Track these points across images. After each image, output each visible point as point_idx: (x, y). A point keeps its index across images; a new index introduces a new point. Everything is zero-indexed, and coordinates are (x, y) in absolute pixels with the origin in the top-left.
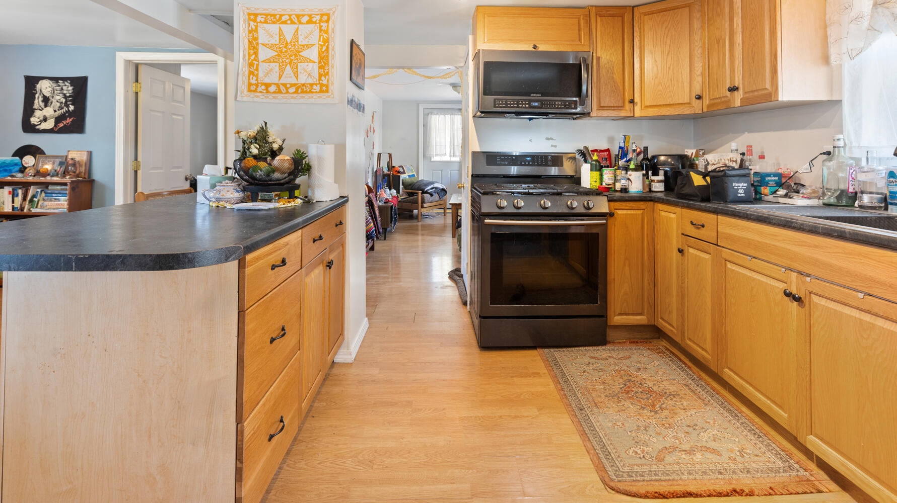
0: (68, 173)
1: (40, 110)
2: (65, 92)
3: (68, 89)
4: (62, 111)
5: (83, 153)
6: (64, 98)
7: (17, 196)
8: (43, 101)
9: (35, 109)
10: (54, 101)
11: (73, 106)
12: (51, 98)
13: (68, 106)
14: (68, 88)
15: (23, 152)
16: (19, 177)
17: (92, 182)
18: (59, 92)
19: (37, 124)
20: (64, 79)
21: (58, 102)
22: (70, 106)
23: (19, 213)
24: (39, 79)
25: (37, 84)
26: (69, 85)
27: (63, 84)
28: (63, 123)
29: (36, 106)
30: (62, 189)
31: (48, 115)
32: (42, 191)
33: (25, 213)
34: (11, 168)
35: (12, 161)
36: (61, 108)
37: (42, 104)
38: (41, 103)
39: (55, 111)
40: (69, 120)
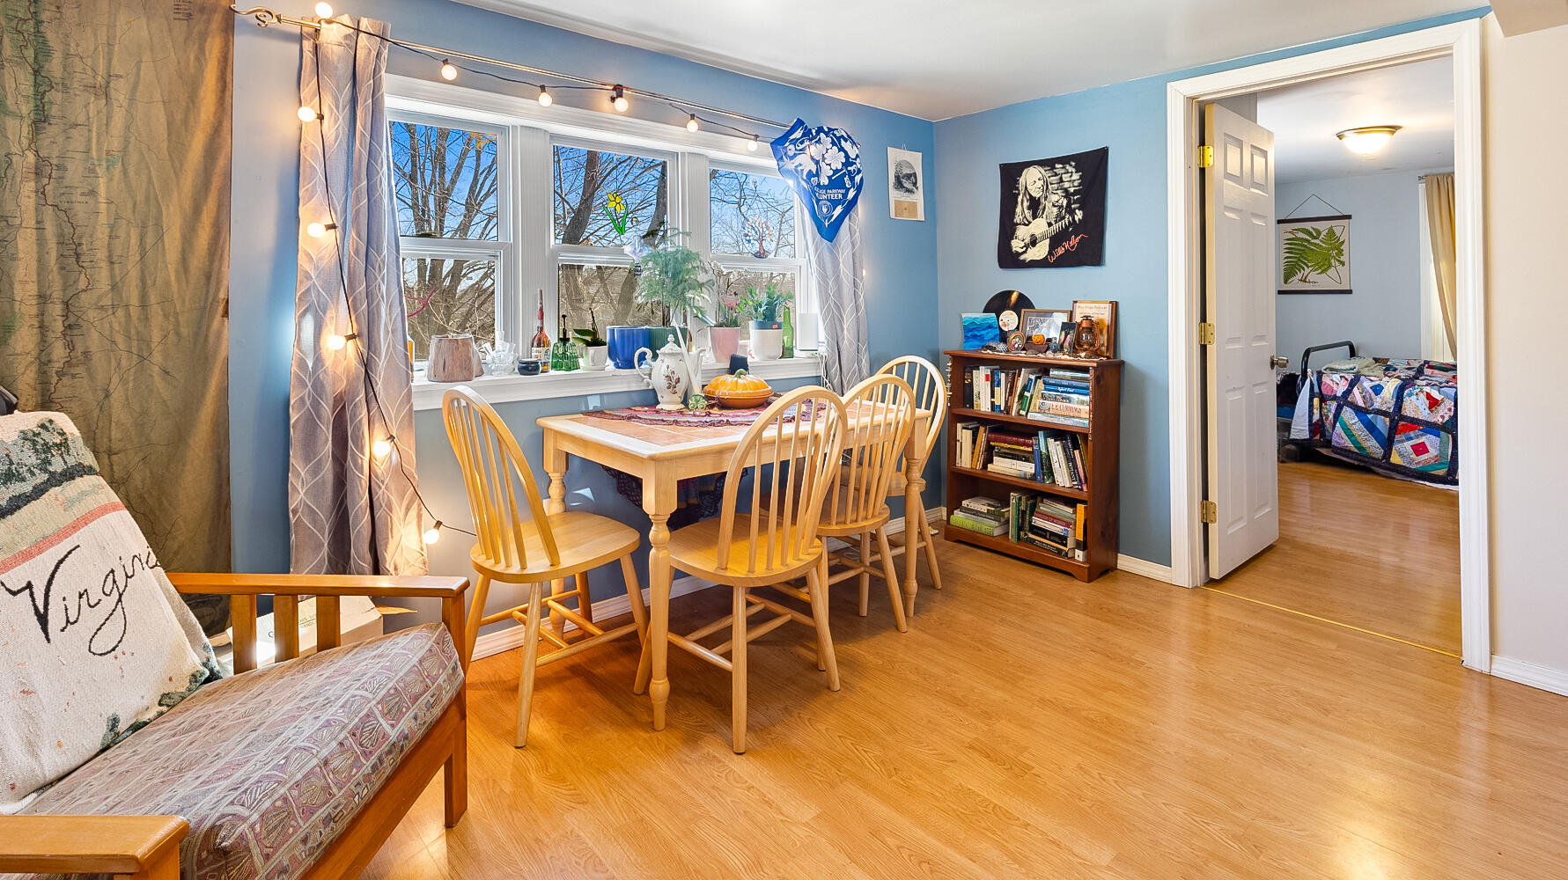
0: (1082, 346)
1: (1025, 224)
2: (1066, 185)
3: (1072, 179)
4: (1062, 224)
5: (1103, 305)
6: (1064, 197)
7: (999, 385)
8: (1029, 208)
9: (1017, 224)
10: (1048, 205)
11: (1081, 212)
12: (1043, 200)
13: (1072, 212)
14: (1071, 176)
15: (1000, 303)
16: (1001, 351)
17: (1121, 365)
18: (1056, 186)
19: (1021, 251)
20: (1064, 160)
21: (1054, 206)
22: (1077, 211)
23: (1003, 417)
24: (1021, 167)
25: (1020, 176)
26: (1074, 170)
27: (1063, 171)
28: (1064, 247)
29: (1017, 219)
30: (1073, 379)
31: (1038, 233)
32: (1037, 378)
33: (1013, 418)
34: (982, 332)
35: (985, 319)
36: (1060, 218)
37: (1028, 214)
38: (1026, 211)
39: (1050, 225)
40: (1074, 241)
